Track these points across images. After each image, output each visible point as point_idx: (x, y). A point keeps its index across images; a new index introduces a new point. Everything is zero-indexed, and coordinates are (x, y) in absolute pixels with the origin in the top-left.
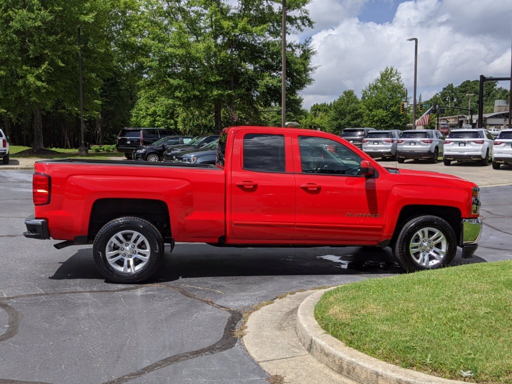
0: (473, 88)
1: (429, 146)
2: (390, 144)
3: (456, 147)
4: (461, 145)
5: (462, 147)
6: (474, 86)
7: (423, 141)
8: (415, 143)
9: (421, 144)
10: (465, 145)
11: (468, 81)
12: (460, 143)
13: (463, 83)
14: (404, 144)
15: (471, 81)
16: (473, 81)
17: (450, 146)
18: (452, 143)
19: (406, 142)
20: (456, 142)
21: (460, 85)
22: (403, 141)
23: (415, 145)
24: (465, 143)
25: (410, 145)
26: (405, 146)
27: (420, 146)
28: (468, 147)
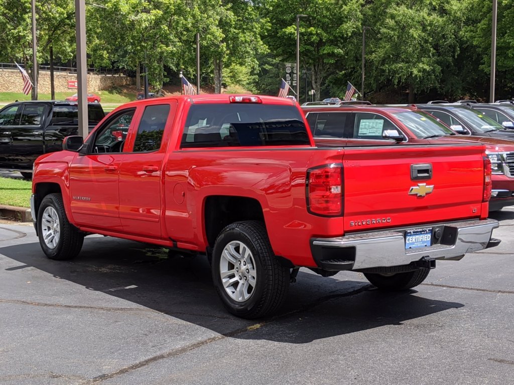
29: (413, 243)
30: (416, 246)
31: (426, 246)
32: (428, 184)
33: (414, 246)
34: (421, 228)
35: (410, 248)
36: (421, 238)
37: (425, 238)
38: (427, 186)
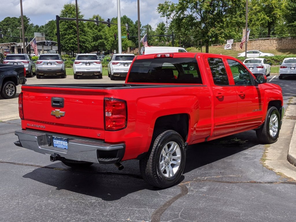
0: (14, 23)
1: (61, 66)
2: (27, 64)
3: (84, 66)
4: (87, 65)
5: (88, 66)
6: (14, 22)
7: (57, 62)
8: (51, 64)
9: (55, 64)
10: (90, 65)
11: (9, 18)
12: (86, 63)
13: (5, 19)
14: (43, 65)
15: (11, 18)
16: (12, 18)
17: (80, 65)
18: (81, 63)
19: (44, 63)
20: (83, 63)
21: (3, 20)
22: (41, 62)
23: (51, 65)
24: (90, 63)
25: (47, 65)
26: (43, 66)
27: (55, 66)
28: (92, 66)
29: (58, 145)
30: (60, 146)
31: (65, 148)
32: (61, 110)
33: (58, 146)
34: (60, 137)
35: (56, 147)
36: (62, 143)
37: (64, 143)
38: (60, 112)
